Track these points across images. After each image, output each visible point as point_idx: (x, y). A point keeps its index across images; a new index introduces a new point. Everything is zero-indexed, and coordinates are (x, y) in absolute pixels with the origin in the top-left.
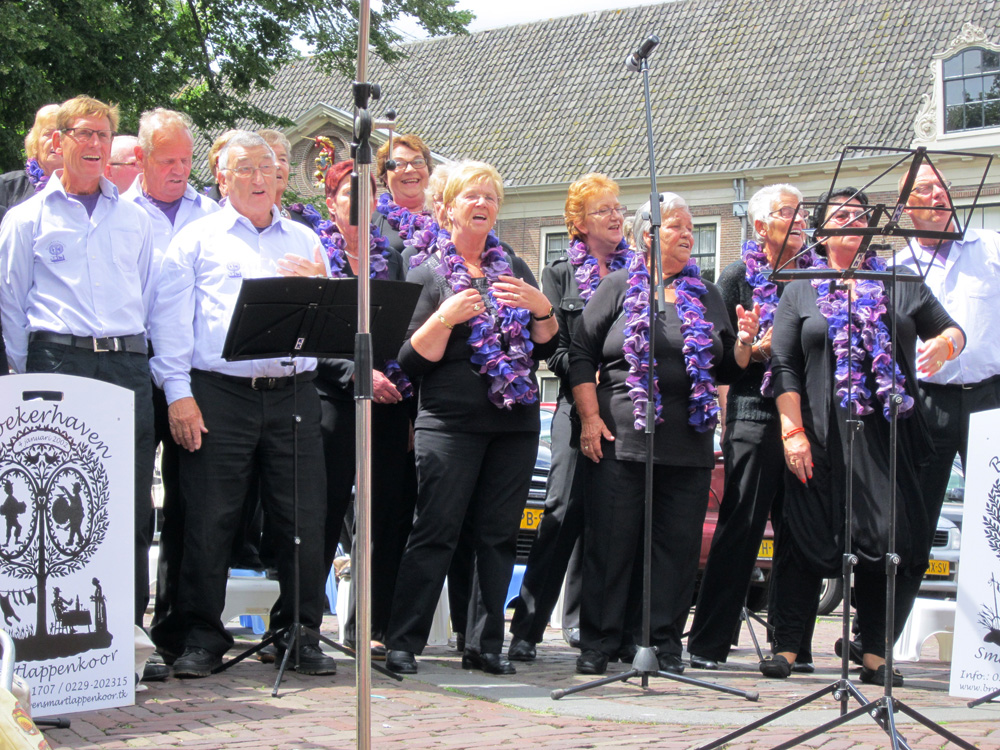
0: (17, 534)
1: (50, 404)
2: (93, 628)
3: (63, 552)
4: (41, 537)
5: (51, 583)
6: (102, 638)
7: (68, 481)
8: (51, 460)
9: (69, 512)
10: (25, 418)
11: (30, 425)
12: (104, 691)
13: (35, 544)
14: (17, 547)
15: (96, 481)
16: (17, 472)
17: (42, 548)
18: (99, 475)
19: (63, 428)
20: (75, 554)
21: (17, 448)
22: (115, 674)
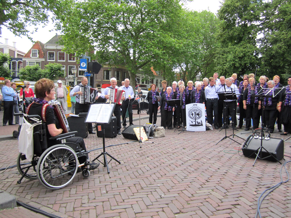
0: (193, 116)
3: (198, 118)
5: (196, 120)
6: (202, 125)
7: (198, 112)
8: (196, 110)
9: (198, 114)
10: (193, 107)
13: (195, 117)
16: (193, 111)
18: (201, 111)
19: (197, 107)
21: (193, 109)
22: (203, 128)
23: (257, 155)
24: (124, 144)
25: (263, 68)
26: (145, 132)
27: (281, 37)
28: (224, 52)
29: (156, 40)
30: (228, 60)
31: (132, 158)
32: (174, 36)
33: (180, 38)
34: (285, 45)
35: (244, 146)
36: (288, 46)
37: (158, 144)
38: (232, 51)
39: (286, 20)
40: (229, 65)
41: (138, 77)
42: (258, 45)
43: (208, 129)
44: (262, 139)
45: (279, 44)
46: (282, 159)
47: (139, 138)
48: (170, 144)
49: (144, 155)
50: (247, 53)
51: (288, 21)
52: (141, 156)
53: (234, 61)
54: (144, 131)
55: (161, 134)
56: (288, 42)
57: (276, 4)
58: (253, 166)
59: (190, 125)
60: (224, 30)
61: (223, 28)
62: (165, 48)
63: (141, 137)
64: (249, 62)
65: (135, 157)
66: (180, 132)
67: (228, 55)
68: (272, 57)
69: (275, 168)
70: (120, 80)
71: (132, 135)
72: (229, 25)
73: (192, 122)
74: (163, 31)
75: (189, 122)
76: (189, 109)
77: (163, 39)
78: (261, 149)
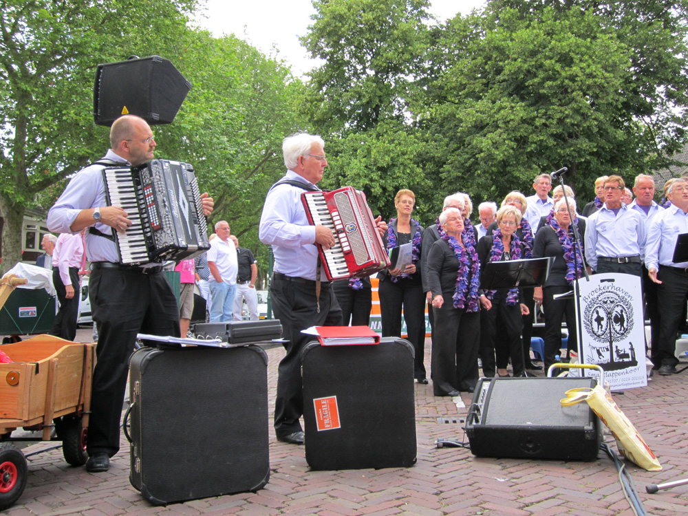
0: (601, 328)
1: (610, 283)
2: (630, 359)
3: (618, 333)
4: (610, 329)
5: (614, 344)
6: (634, 363)
7: (618, 309)
8: (612, 302)
9: (619, 320)
10: (602, 288)
11: (603, 291)
12: (635, 381)
13: (608, 331)
14: (602, 332)
15: (628, 309)
16: (600, 307)
17: (610, 332)
19: (615, 291)
20: (622, 334)
21: (599, 299)
22: (640, 375)
27: (496, 117)
45: (492, 135)
50: (399, 156)
51: (513, 74)
53: (367, 176)
56: (516, 129)
73: (598, 351)
75: (589, 351)
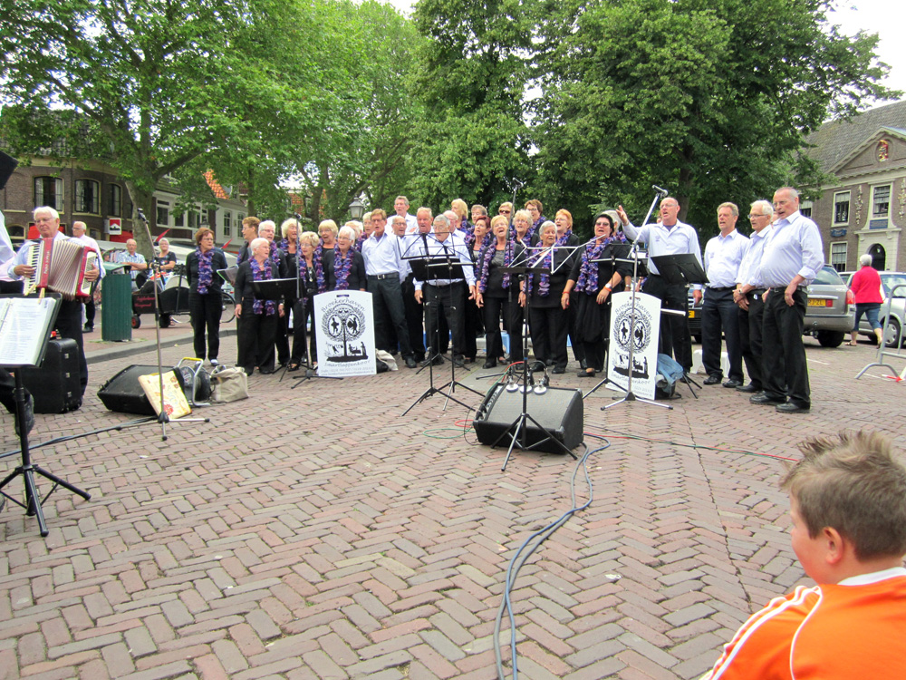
0: (337, 331)
1: (345, 298)
2: (362, 354)
3: (351, 335)
4: (344, 331)
5: (348, 343)
6: (365, 357)
7: (352, 317)
8: (346, 312)
9: (353, 325)
10: (338, 301)
11: (339, 303)
12: (365, 371)
13: (342, 333)
14: (337, 334)
15: (361, 317)
16: (336, 315)
17: (345, 334)
18: (362, 315)
19: (349, 304)
20: (355, 336)
21: (335, 309)
22: (369, 367)
23: (514, 438)
24: (107, 431)
25: (541, 188)
26: (180, 388)
27: (587, 101)
28: (434, 134)
29: (219, 84)
30: (445, 158)
31: (132, 477)
32: (280, 73)
33: (299, 81)
34: (597, 125)
35: (479, 415)
36: (604, 125)
37: (225, 423)
38: (457, 134)
39: (598, 53)
40: (447, 176)
41: (160, 202)
42: (528, 118)
43: (382, 368)
44: (525, 393)
45: (581, 121)
46: (578, 446)
47: (158, 409)
48: (262, 422)
49: (174, 464)
50: (497, 139)
51: (605, 55)
52: (163, 468)
53: (461, 161)
54: (175, 386)
55: (235, 391)
56: (604, 114)
57: (574, 4)
58: (503, 470)
59: (331, 359)
60: (431, 68)
61: (431, 60)
62: (250, 111)
63: (165, 403)
64: (502, 168)
65: (144, 472)
66: (296, 381)
67: (444, 143)
68: (566, 156)
69: (559, 471)
70: (95, 210)
71: (137, 398)
72: (447, 54)
73: (334, 348)
74: (242, 54)
75: (326, 348)
76: (323, 309)
77: (244, 81)
78: (524, 421)
